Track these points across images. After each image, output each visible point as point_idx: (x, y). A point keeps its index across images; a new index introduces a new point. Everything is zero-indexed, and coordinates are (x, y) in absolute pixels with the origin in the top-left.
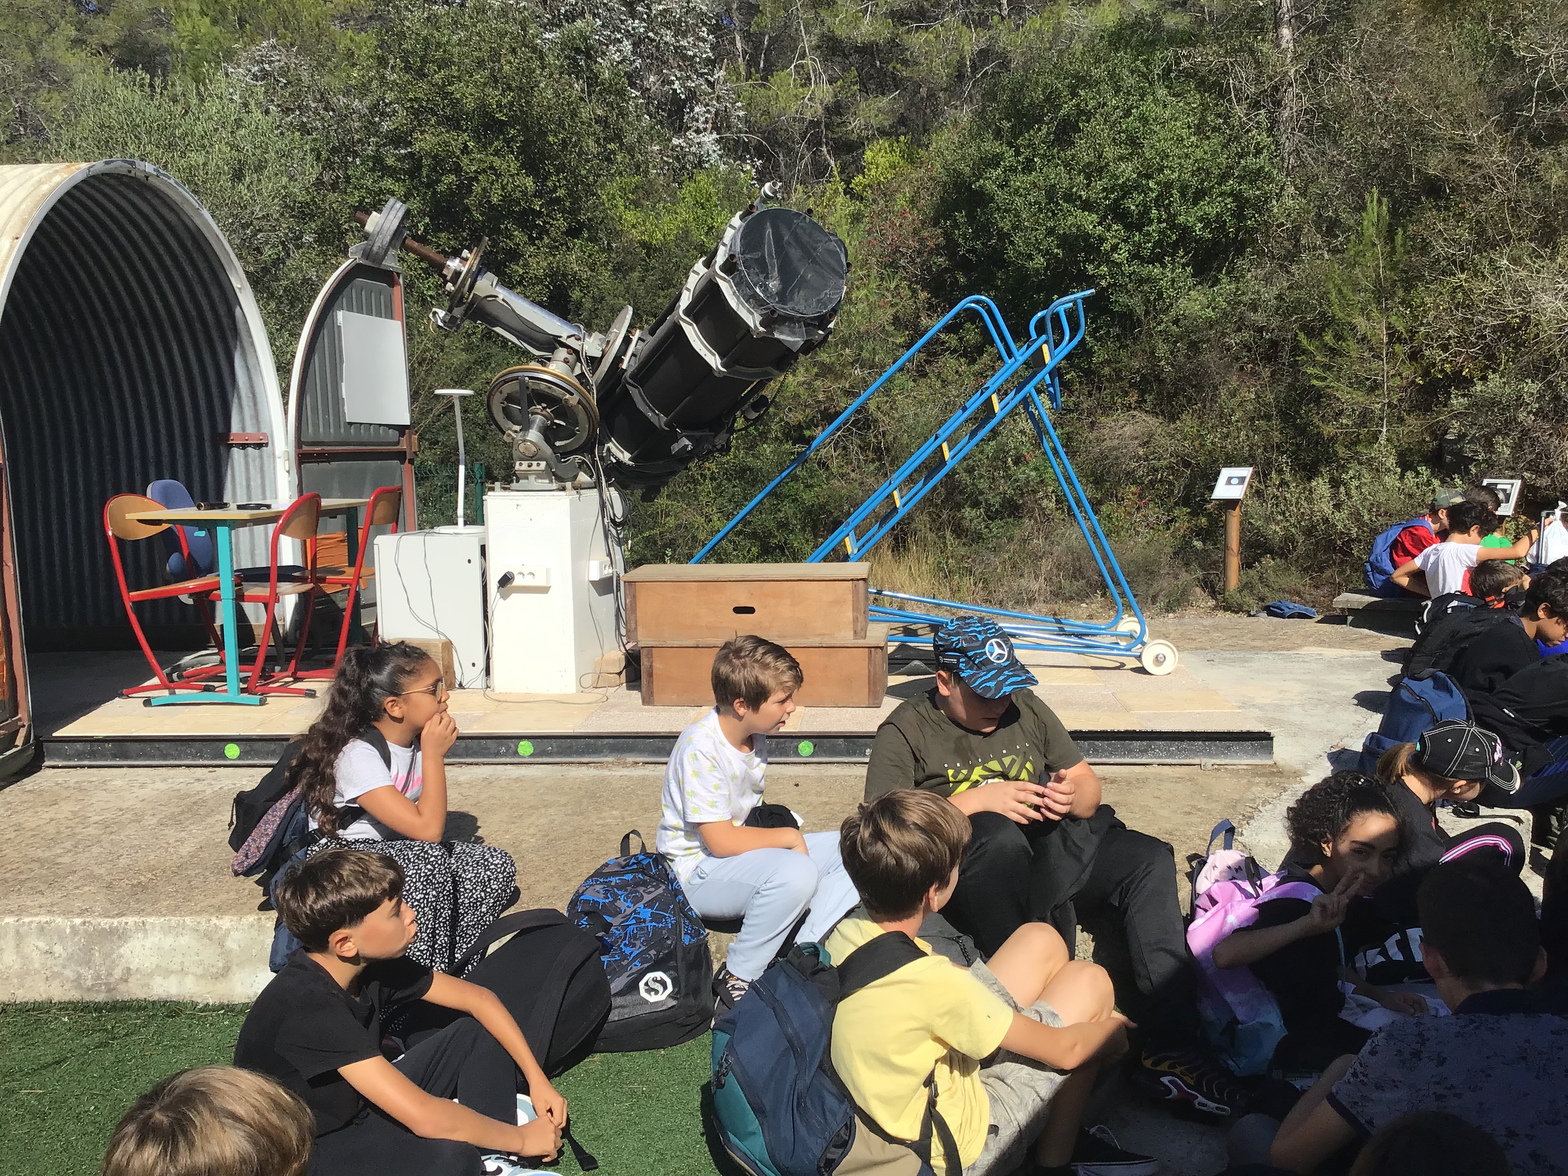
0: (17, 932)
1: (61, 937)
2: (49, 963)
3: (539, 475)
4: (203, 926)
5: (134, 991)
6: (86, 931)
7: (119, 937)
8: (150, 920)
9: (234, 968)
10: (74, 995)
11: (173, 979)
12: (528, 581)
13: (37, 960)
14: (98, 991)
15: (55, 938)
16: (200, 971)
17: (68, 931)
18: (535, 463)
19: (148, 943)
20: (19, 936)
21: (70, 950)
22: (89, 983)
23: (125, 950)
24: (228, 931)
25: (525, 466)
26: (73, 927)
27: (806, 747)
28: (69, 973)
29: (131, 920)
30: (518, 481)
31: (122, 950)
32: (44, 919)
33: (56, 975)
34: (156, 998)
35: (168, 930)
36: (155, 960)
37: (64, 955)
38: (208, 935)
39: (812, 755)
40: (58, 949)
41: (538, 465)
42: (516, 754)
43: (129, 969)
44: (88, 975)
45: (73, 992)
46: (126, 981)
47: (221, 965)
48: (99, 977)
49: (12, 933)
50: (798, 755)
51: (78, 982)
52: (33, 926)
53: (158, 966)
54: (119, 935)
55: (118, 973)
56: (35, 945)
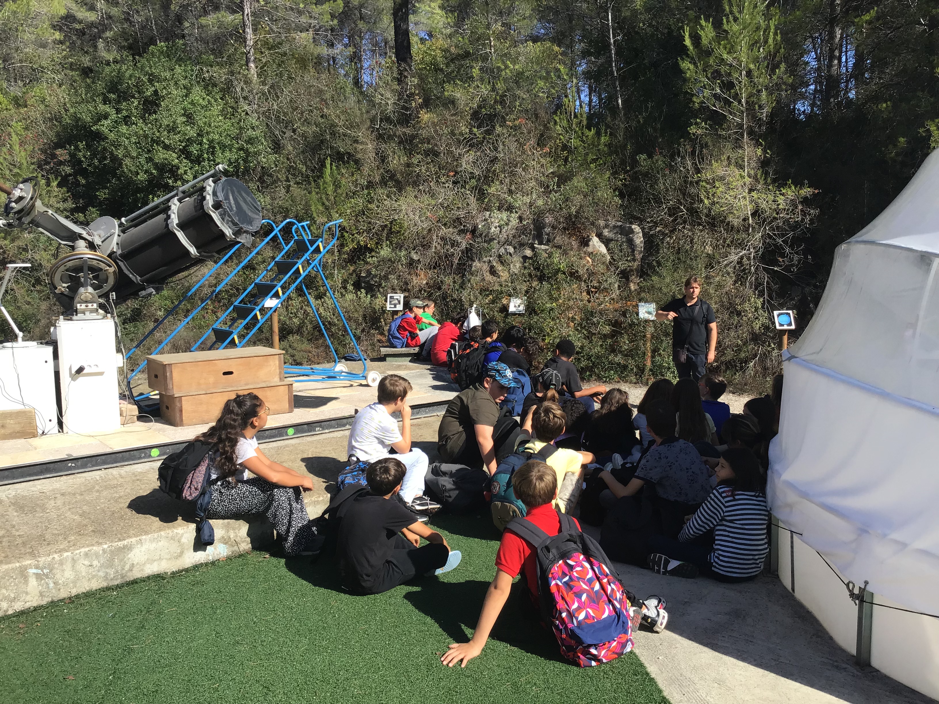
0: (73, 559)
1: (97, 555)
2: (90, 571)
3: (92, 311)
4: (171, 534)
5: (137, 574)
6: (110, 550)
7: (128, 549)
8: (144, 537)
9: (185, 551)
10: (105, 584)
11: (156, 564)
12: (94, 370)
13: (83, 571)
14: (116, 579)
15: (94, 558)
16: (168, 557)
17: (101, 552)
18: (90, 305)
19: (143, 549)
20: (74, 561)
21: (102, 562)
22: (112, 576)
23: (131, 555)
24: (183, 534)
25: (83, 306)
26: (103, 550)
27: (291, 431)
28: (101, 574)
29: (134, 540)
30: (76, 315)
31: (129, 556)
32: (87, 549)
33: (94, 577)
34: (147, 575)
35: (152, 541)
36: (146, 557)
37: (99, 565)
38: (173, 538)
39: (294, 434)
40: (95, 563)
41: (92, 305)
42: (150, 456)
43: (133, 564)
44: (112, 572)
45: (103, 583)
46: (132, 570)
47: (179, 551)
48: (117, 572)
49: (70, 560)
50: (287, 435)
51: (106, 578)
52: (82, 554)
53: (147, 559)
54: (128, 548)
55: (127, 567)
56: (82, 564)
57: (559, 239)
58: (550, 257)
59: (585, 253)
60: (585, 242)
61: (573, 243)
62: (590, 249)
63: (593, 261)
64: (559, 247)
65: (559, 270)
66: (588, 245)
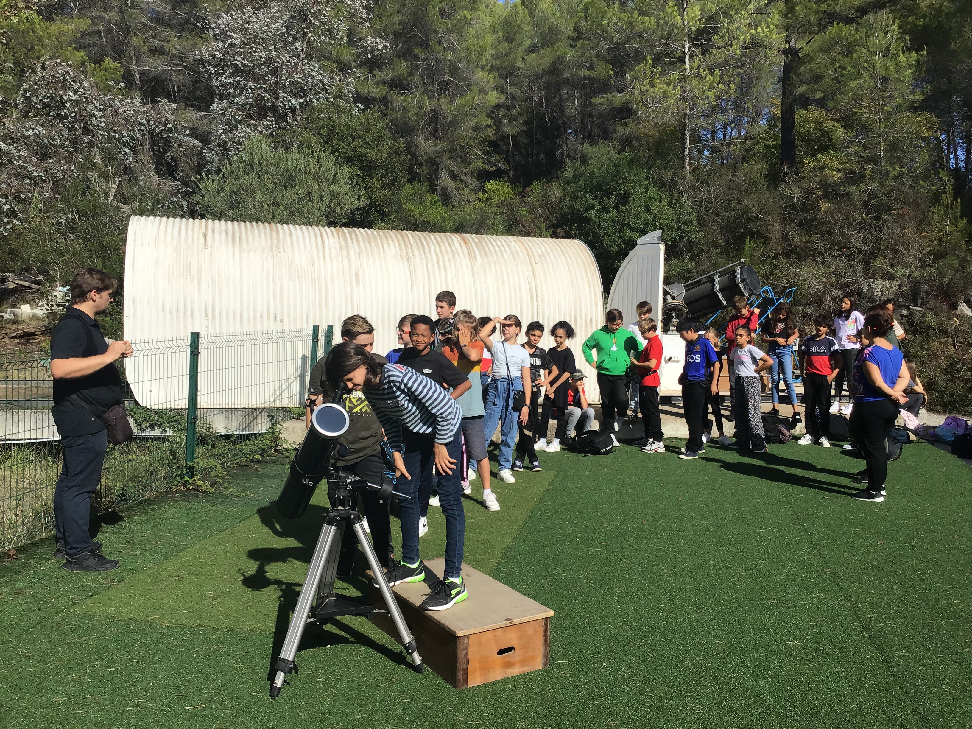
57: (932, 303)
58: (923, 316)
59: (953, 315)
60: (954, 306)
61: (944, 307)
62: (958, 312)
63: (960, 321)
64: (932, 309)
65: (930, 326)
66: (956, 309)
